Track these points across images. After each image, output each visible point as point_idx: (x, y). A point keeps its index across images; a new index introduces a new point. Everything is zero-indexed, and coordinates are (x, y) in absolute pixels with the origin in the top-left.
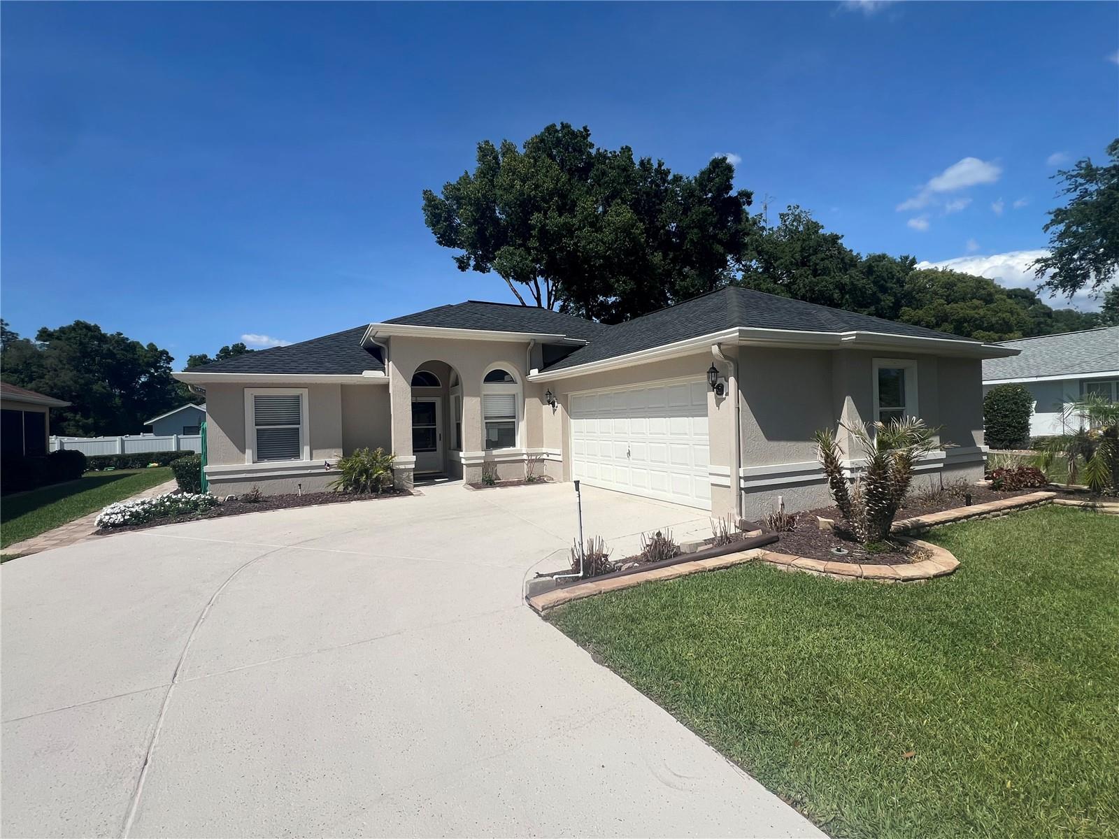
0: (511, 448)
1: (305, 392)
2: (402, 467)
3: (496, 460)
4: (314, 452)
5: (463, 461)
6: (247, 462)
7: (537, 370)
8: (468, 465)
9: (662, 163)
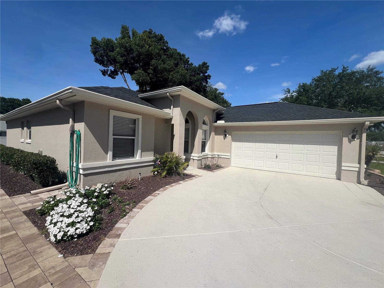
1: (140, 117)
4: (142, 153)
5: (196, 158)
6: (109, 160)
8: (198, 160)
9: (188, 58)
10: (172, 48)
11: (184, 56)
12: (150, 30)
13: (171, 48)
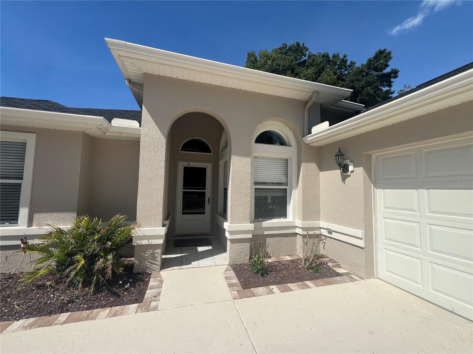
0: (282, 220)
2: (145, 242)
3: (266, 233)
4: (34, 216)
5: (227, 235)
7: (327, 123)
8: (233, 241)
9: (345, 57)
10: (316, 54)
11: (337, 56)
12: (283, 45)
13: (314, 55)
